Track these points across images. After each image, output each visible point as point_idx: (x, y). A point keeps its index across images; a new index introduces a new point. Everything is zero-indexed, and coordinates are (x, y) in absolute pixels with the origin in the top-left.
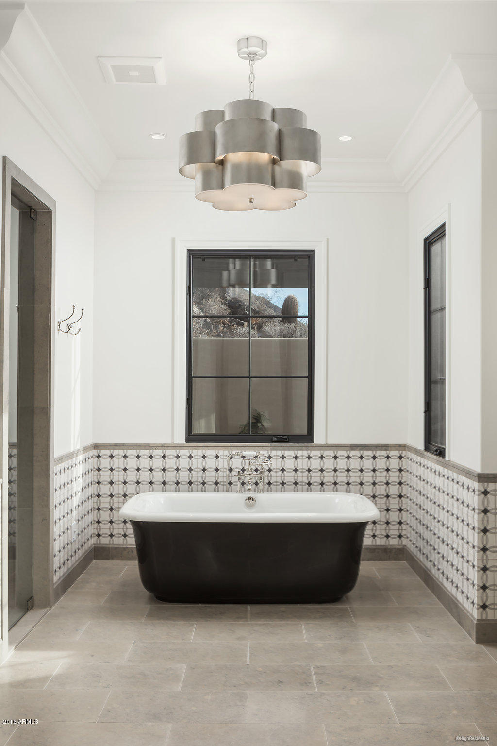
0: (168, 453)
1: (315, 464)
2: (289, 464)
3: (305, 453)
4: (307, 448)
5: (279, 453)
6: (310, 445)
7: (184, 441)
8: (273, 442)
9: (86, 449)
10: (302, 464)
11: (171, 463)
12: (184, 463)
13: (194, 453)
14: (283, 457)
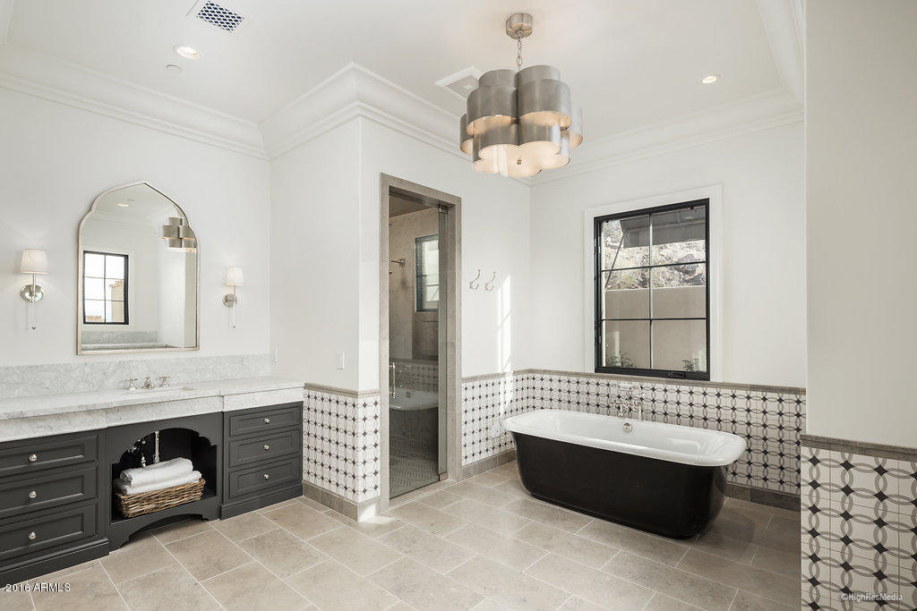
0: (581, 379)
1: (712, 401)
2: (685, 398)
3: (701, 389)
4: (703, 385)
5: (675, 387)
6: (705, 382)
7: (593, 372)
8: (669, 377)
9: (515, 373)
10: (698, 399)
11: (583, 388)
12: (593, 389)
13: (601, 381)
14: (678, 391)
